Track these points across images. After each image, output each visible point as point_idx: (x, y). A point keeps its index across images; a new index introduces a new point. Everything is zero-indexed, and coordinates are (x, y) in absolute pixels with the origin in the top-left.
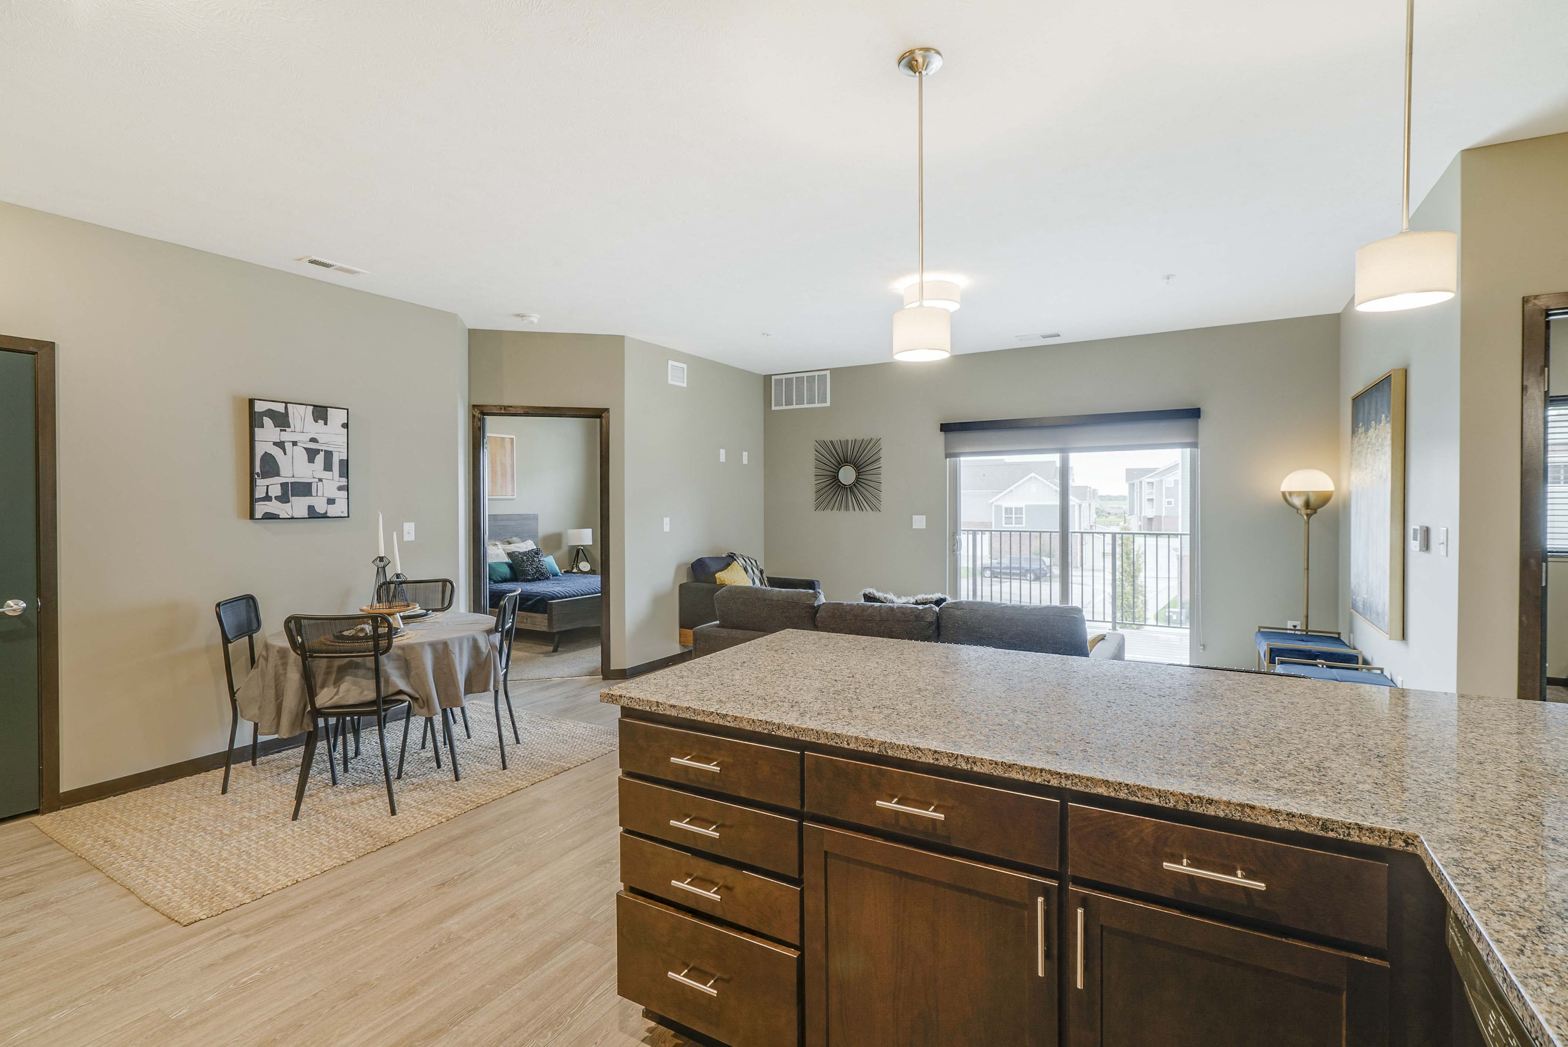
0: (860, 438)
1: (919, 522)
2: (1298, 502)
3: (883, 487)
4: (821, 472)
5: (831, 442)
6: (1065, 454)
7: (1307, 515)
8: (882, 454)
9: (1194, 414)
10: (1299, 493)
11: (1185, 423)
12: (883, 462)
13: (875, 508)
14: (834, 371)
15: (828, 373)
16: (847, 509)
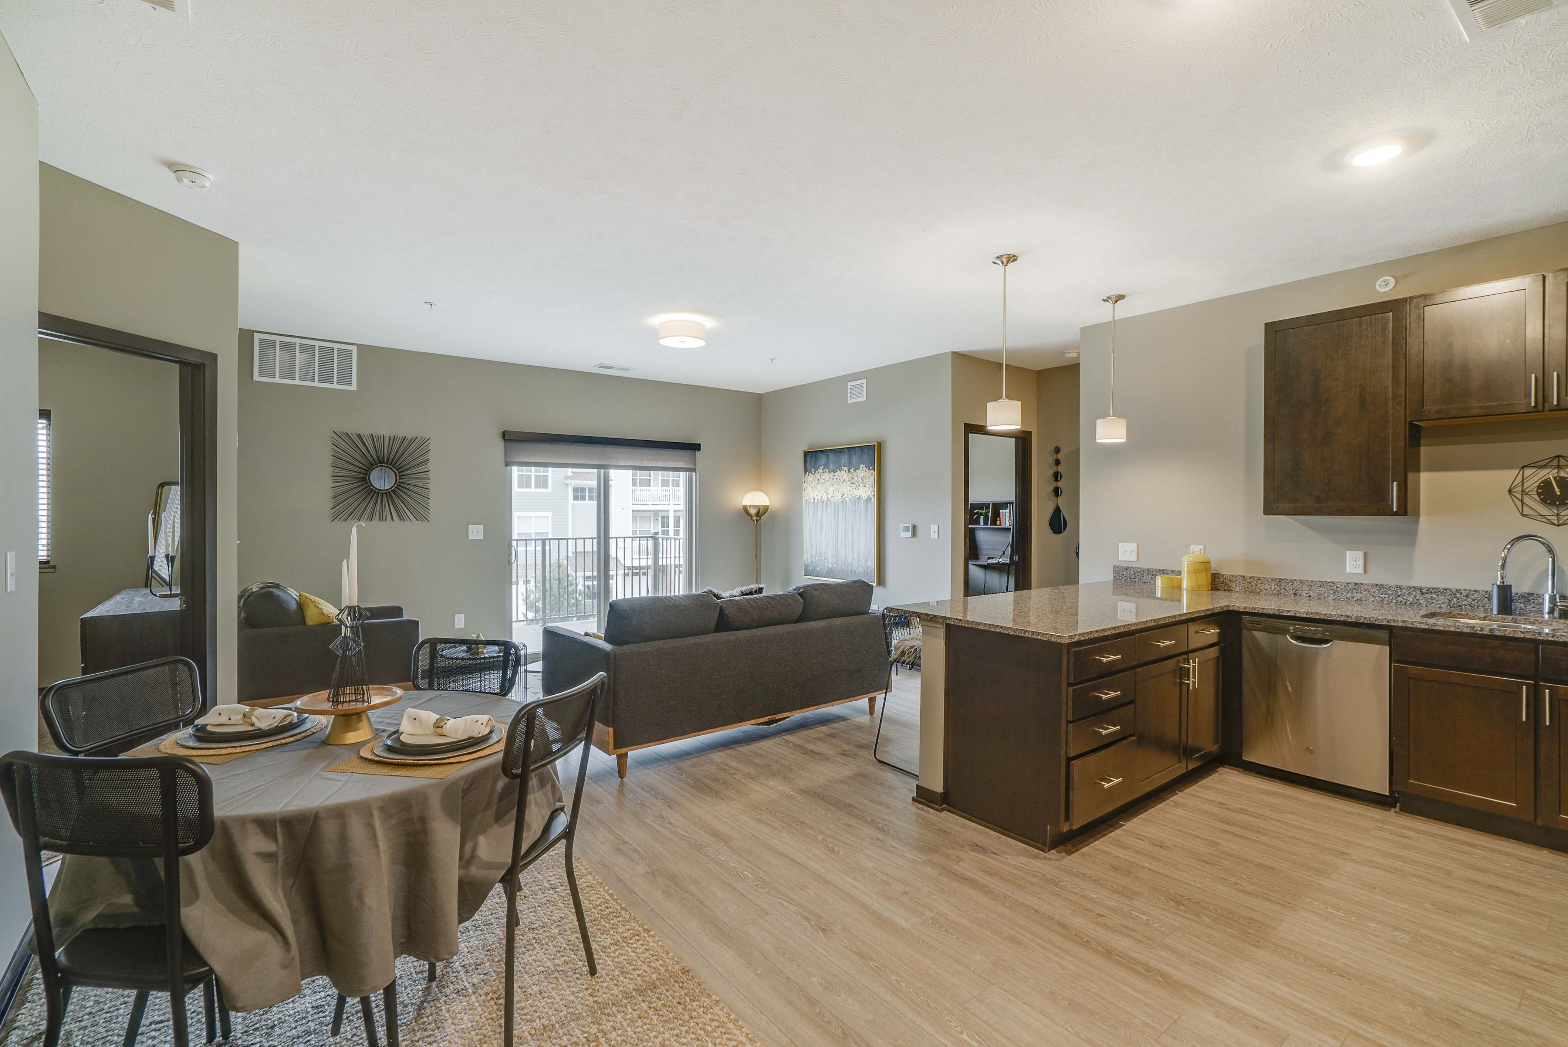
0: (401, 435)
1: (476, 532)
2: (753, 511)
3: (431, 495)
4: (341, 472)
5: (359, 436)
6: (607, 470)
7: (757, 520)
8: (431, 455)
9: (696, 447)
10: (755, 506)
11: (688, 453)
12: (431, 466)
13: (422, 517)
14: (361, 348)
15: (354, 349)
16: (382, 518)
